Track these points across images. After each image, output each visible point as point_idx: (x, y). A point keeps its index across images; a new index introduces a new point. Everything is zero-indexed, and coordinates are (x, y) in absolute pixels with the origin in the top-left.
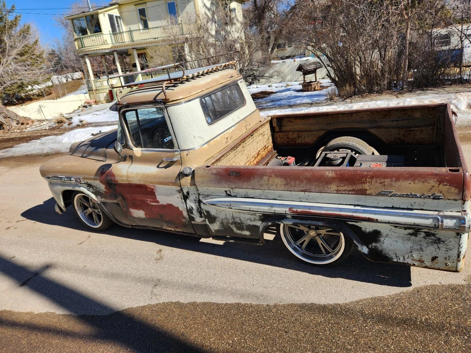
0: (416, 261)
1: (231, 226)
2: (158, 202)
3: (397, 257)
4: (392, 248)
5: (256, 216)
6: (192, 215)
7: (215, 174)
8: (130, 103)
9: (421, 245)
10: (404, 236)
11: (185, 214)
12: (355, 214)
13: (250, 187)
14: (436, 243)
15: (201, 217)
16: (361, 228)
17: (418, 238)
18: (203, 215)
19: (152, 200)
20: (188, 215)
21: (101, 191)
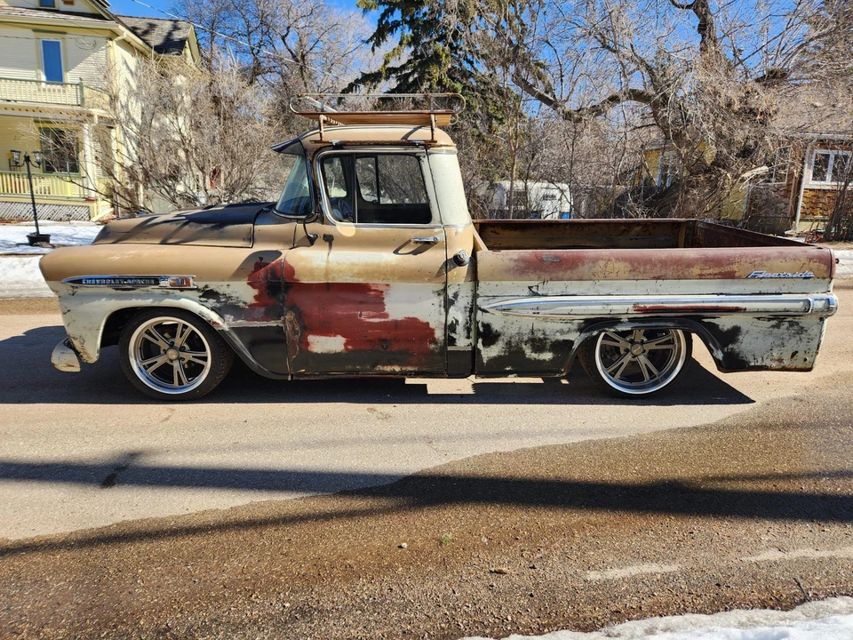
0: (775, 360)
1: (524, 347)
2: (386, 316)
3: (755, 359)
4: (750, 348)
6: (453, 335)
7: (515, 261)
10: (766, 329)
11: (439, 334)
12: (720, 305)
13: (574, 277)
14: (798, 334)
15: (468, 337)
16: (718, 325)
17: (780, 331)
18: (472, 334)
19: (371, 313)
20: (445, 335)
21: (241, 304)
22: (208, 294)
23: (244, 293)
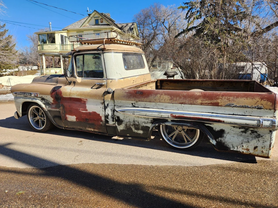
0: (245, 149)
1: (132, 127)
2: (87, 110)
3: (233, 147)
4: (230, 141)
5: (149, 120)
6: (108, 120)
7: (127, 93)
8: (81, 50)
9: (248, 139)
10: (238, 133)
11: (103, 119)
12: (211, 118)
13: (148, 101)
14: (257, 137)
16: (213, 128)
17: (246, 135)
18: (114, 120)
19: (83, 109)
20: (105, 119)
21: (50, 103)
22: (43, 99)
23: (51, 99)
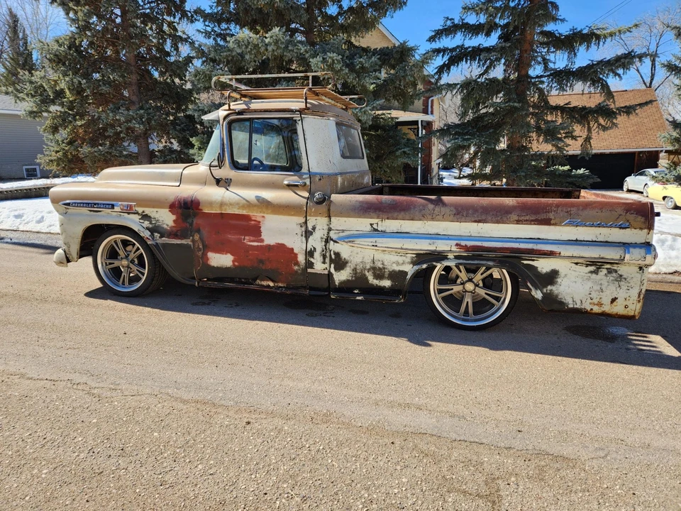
0: (594, 304)
1: (367, 274)
2: (262, 241)
3: (574, 301)
4: (569, 291)
5: (406, 257)
6: (312, 260)
7: (361, 202)
8: (246, 110)
9: (601, 284)
10: (584, 274)
11: (301, 259)
13: (407, 217)
14: (617, 281)
16: (537, 268)
17: (598, 277)
18: (327, 260)
19: (252, 238)
20: (306, 259)
21: (165, 226)
22: (144, 217)
